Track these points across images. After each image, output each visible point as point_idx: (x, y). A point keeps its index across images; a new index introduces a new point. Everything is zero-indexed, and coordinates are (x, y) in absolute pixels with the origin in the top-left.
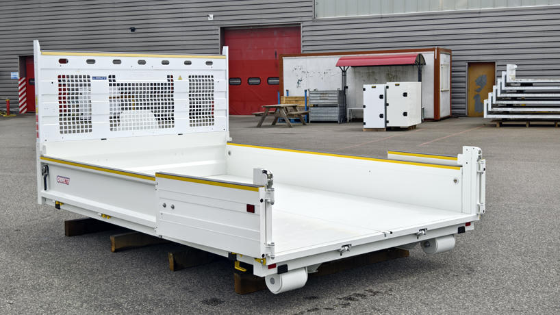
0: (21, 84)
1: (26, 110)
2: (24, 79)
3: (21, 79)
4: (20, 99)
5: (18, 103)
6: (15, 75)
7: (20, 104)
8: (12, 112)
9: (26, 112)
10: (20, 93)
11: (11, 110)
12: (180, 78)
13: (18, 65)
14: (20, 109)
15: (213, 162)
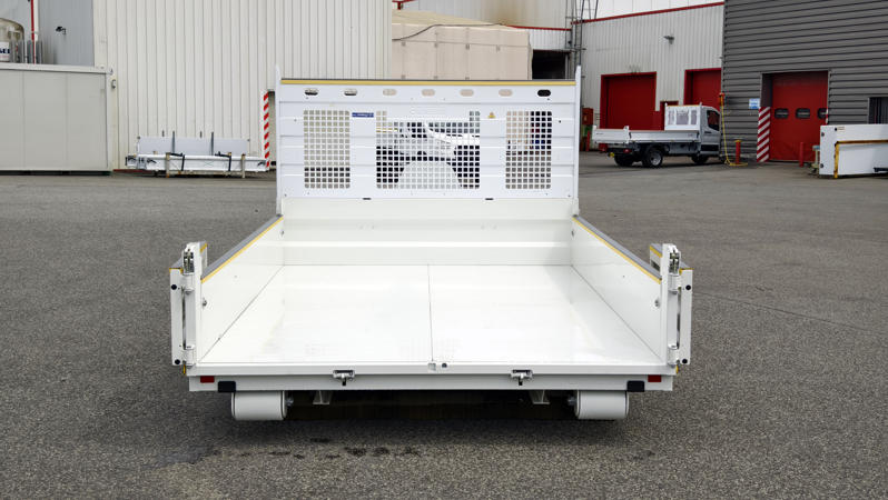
0: (762, 117)
1: (767, 157)
2: (767, 109)
3: (761, 110)
4: (759, 140)
5: (756, 146)
6: (755, 103)
7: (759, 148)
8: (744, 160)
9: (767, 161)
10: (759, 131)
11: (742, 156)
12: (492, 116)
13: (760, 87)
14: (758, 156)
15: (551, 244)
